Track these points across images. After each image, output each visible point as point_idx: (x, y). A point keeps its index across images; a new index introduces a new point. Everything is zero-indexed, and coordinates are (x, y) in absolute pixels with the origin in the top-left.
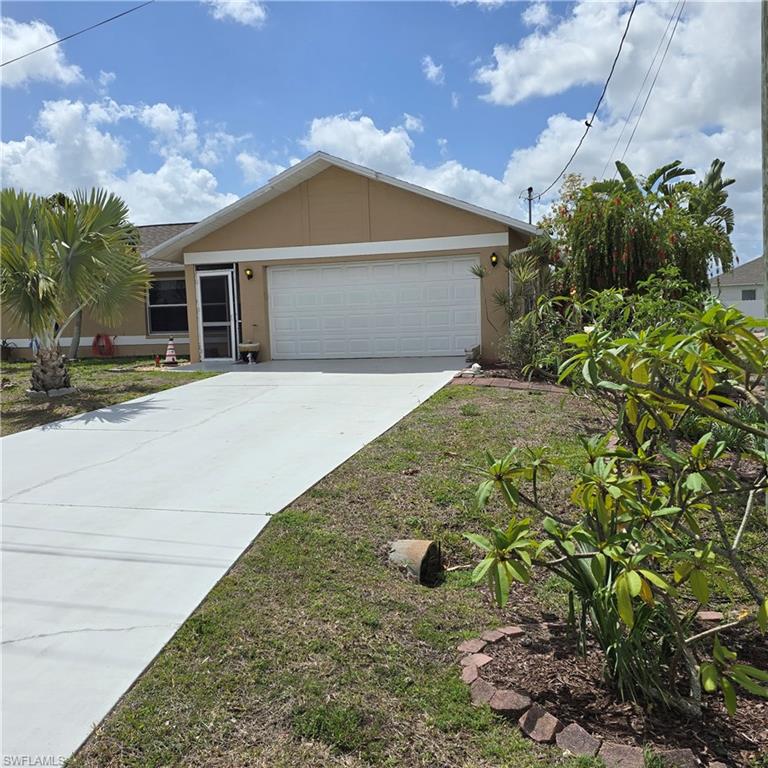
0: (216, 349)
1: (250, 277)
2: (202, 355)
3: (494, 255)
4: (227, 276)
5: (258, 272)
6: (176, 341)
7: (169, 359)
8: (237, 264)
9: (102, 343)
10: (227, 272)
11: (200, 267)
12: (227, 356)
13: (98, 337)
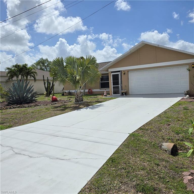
0: (116, 92)
1: (124, 74)
2: (113, 94)
3: (193, 65)
4: (119, 74)
5: (126, 72)
6: (106, 90)
7: (105, 95)
8: (121, 71)
9: (90, 91)
10: (119, 73)
11: (112, 72)
12: (119, 94)
13: (89, 90)
